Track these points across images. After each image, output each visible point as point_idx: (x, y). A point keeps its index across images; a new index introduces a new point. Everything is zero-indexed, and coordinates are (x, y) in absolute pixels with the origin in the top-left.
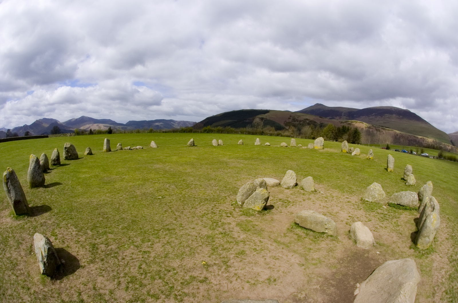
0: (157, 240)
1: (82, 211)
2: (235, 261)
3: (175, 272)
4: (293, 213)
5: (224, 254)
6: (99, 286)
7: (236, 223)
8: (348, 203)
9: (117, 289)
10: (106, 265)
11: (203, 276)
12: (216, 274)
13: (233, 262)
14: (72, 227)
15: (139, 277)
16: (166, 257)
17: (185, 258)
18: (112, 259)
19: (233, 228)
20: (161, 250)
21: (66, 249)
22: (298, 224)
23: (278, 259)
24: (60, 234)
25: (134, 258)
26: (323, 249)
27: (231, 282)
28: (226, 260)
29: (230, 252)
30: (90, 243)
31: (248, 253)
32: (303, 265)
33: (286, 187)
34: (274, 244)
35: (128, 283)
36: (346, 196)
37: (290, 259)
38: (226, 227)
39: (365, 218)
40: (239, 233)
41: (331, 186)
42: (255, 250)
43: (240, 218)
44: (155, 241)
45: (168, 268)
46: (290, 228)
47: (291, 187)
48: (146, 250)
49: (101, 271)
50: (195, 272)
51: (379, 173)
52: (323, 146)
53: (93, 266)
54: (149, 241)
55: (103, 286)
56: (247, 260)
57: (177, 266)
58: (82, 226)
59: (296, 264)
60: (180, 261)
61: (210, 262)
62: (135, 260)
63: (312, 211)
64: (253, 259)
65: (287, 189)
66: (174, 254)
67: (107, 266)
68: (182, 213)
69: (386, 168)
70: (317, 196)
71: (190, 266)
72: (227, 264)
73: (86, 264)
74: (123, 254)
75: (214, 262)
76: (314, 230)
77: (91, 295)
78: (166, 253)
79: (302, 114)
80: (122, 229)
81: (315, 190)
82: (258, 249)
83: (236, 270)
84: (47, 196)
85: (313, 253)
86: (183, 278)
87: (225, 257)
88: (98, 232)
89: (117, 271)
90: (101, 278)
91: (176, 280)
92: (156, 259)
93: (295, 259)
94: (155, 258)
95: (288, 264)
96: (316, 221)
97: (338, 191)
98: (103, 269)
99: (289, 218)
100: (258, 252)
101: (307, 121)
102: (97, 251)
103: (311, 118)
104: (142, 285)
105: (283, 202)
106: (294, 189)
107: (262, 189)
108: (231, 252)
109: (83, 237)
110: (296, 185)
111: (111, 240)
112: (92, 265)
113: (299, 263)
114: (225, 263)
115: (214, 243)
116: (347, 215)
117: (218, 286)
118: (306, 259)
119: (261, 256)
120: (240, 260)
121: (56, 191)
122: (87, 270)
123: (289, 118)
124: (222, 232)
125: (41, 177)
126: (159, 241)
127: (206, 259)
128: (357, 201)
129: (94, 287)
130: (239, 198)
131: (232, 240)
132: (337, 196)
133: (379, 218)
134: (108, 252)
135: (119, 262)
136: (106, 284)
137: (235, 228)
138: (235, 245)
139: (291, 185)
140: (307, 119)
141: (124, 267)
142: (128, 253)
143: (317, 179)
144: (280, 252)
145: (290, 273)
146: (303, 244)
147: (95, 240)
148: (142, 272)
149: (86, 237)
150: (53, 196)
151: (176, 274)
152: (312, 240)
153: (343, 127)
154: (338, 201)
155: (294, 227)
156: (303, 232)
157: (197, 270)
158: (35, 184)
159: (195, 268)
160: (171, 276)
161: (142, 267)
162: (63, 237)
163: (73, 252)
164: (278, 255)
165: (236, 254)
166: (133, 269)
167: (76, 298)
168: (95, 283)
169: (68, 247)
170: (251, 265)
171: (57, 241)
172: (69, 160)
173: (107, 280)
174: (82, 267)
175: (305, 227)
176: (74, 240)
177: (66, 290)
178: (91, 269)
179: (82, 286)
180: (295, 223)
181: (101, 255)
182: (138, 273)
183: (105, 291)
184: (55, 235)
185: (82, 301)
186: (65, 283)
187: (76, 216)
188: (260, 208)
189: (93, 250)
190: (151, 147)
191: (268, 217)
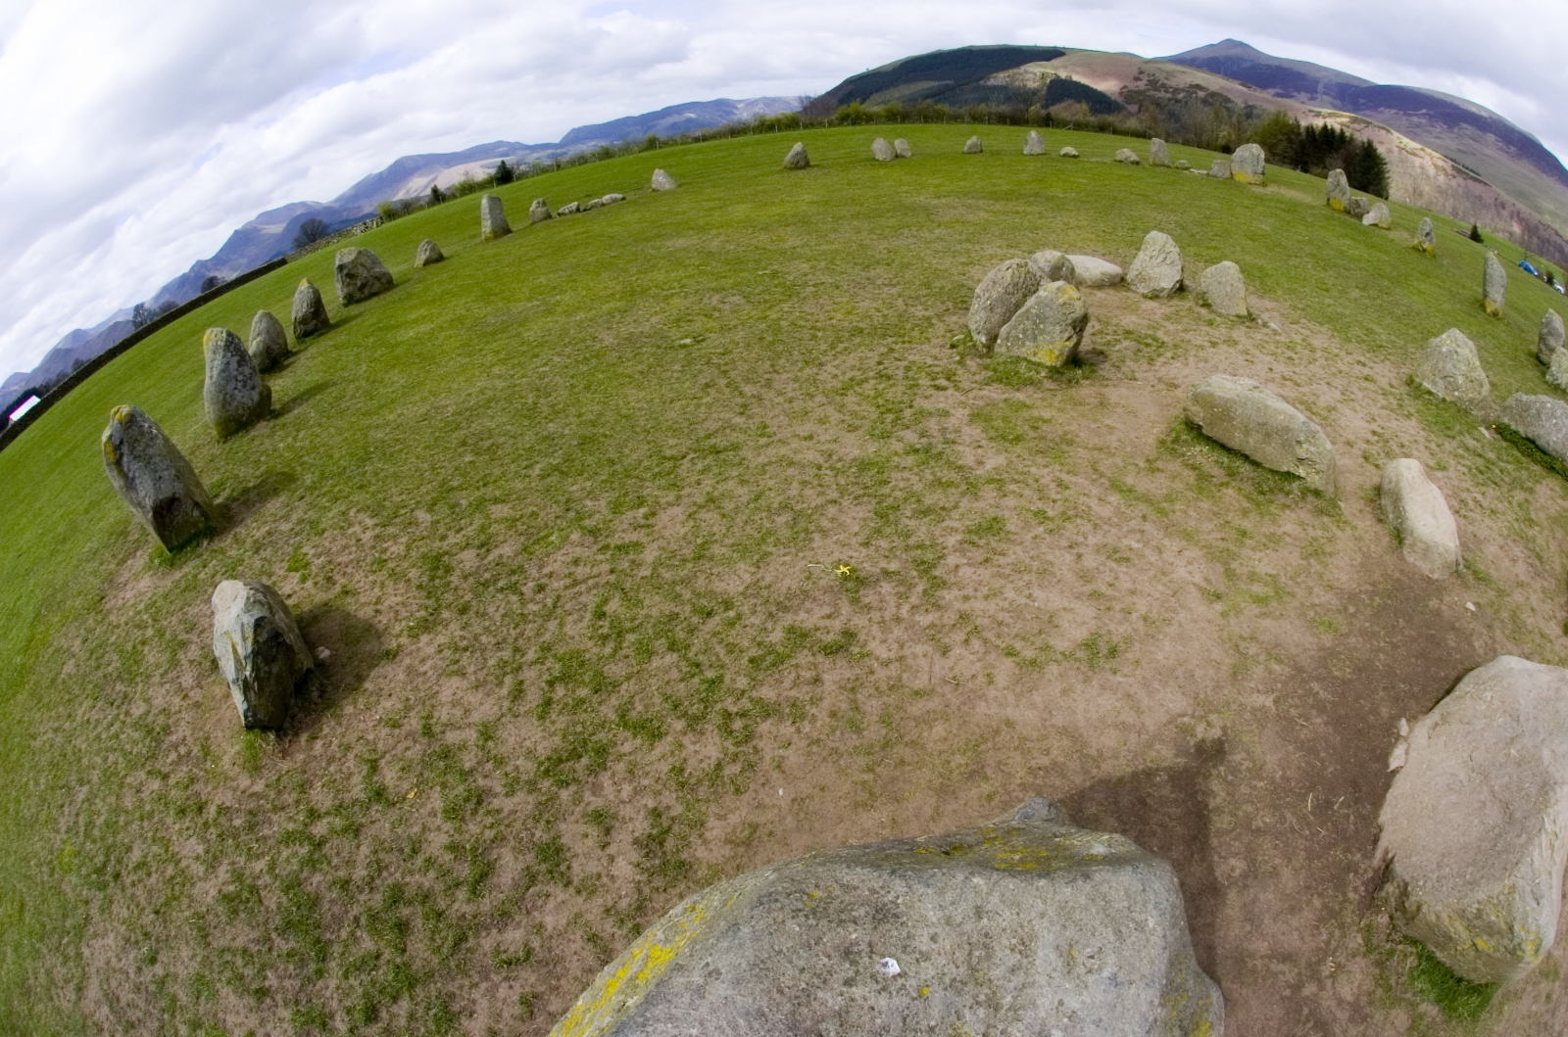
0: (671, 496)
1: (401, 450)
2: (965, 561)
3: (732, 614)
4: (1176, 387)
5: (922, 530)
6: (444, 715)
8: (1367, 384)
9: (509, 717)
10: (477, 627)
11: (837, 624)
12: (887, 615)
13: (957, 566)
14: (361, 516)
15: (593, 650)
16: (698, 558)
17: (770, 554)
18: (500, 596)
19: (958, 431)
20: (683, 531)
21: (339, 602)
22: (1200, 427)
23: (1128, 560)
24: (319, 556)
25: (580, 578)
26: (1288, 539)
27: (945, 651)
28: (929, 556)
29: (944, 524)
30: (424, 556)
31: (1013, 528)
32: (1219, 597)
34: (1111, 499)
35: (551, 684)
36: (1355, 357)
37: (1172, 564)
40: (979, 451)
41: (1303, 310)
42: (1041, 516)
43: (985, 392)
44: (663, 501)
45: (704, 602)
46: (1170, 439)
47: (1165, 293)
48: (627, 541)
49: (457, 656)
50: (808, 611)
52: (1263, 174)
53: (428, 644)
54: (640, 503)
55: (458, 713)
56: (1011, 558)
57: (741, 589)
58: (400, 499)
59: (1193, 590)
60: (753, 570)
61: (867, 565)
62: (583, 587)
63: (1248, 381)
64: (1032, 553)
65: (1150, 298)
66: (730, 541)
67: (479, 631)
68: (769, 384)
70: (1258, 336)
71: (789, 589)
72: (937, 573)
73: (403, 640)
74: (541, 567)
75: (883, 564)
76: (1258, 456)
77: (411, 761)
78: (699, 541)
79: (1179, 68)
80: (542, 479)
81: (1249, 313)
82: (1050, 513)
83: (966, 598)
85: (1253, 550)
86: (759, 639)
87: (927, 543)
88: (452, 507)
89: (516, 639)
90: (455, 682)
91: (731, 649)
92: (662, 571)
93: (1191, 568)
94: (658, 564)
95: (1165, 585)
96: (1264, 423)
97: (1329, 333)
98: (465, 643)
99: (1165, 402)
100: (1051, 526)
101: (1201, 95)
102: (448, 579)
103: (1214, 82)
104: (603, 686)
105: (1139, 342)
106: (1176, 301)
107: (1061, 283)
108: (947, 523)
109: (401, 540)
110: (1181, 289)
111: (502, 526)
112: (424, 638)
113: (1203, 584)
114: (925, 568)
115: (886, 490)
116: (1366, 425)
117: (892, 666)
118: (1230, 574)
119: (1065, 543)
120: (981, 559)
122: (407, 661)
123: (1137, 79)
126: (678, 499)
127: (851, 553)
128: (1395, 383)
129: (425, 726)
130: (976, 318)
132: (1325, 350)
134: (487, 575)
135: (523, 603)
136: (470, 703)
137: (966, 430)
138: (963, 495)
139: (1163, 285)
141: (540, 621)
142: (558, 563)
143: (1255, 277)
144: (1130, 531)
145: (1170, 624)
146: (1215, 508)
147: (443, 538)
148: (605, 630)
149: (410, 539)
151: (733, 624)
152: (1249, 499)
153: (1325, 127)
154: (1333, 369)
155: (1184, 437)
156: (1217, 462)
157: (815, 600)
158: (236, 423)
159: (806, 594)
160: (715, 634)
161: (606, 609)
162: (330, 562)
163: (361, 608)
164: (1125, 542)
165: (970, 532)
166: (575, 622)
167: (358, 789)
168: (433, 706)
169: (347, 593)
170: (1026, 577)
171: (309, 584)
172: (359, 301)
173: (477, 687)
174: (391, 655)
175: (1225, 441)
176: (369, 560)
177: (329, 764)
178: (422, 654)
179: (384, 731)
180: (1187, 424)
181: (460, 593)
182: (590, 638)
183: (463, 735)
184: (299, 564)
185: (379, 794)
186: (326, 736)
187: (376, 475)
188: (1058, 357)
189: (432, 579)
190: (653, 190)
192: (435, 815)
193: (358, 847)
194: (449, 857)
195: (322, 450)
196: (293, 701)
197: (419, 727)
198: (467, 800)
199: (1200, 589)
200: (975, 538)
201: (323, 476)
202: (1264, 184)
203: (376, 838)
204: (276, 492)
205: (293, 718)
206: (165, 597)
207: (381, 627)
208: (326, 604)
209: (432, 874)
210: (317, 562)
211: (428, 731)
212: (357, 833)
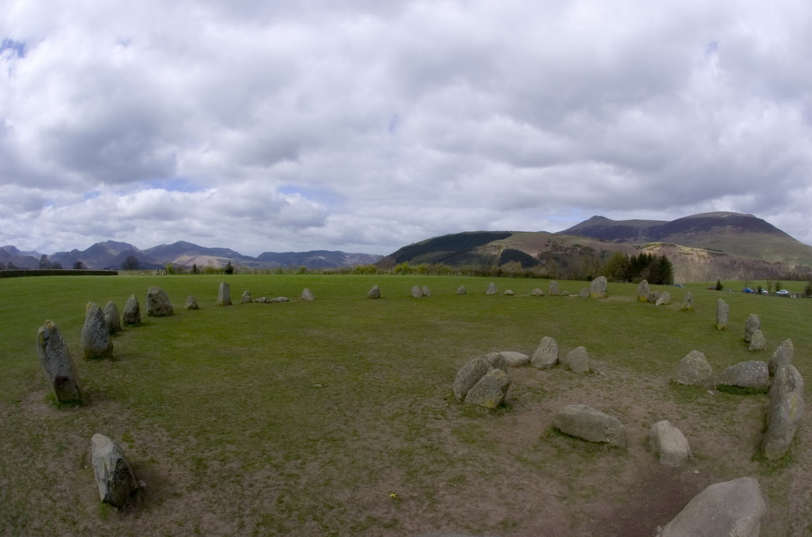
0: (313, 457)
1: (179, 404)
2: (447, 493)
3: (342, 509)
4: (551, 411)
5: (428, 481)
6: (205, 527)
7: (450, 430)
8: (648, 390)
10: (221, 494)
11: (390, 516)
12: (412, 514)
13: (444, 495)
14: (161, 429)
15: (277, 516)
16: (327, 484)
17: (359, 487)
18: (232, 484)
19: (445, 438)
20: (320, 472)
21: (149, 464)
22: (559, 429)
23: (522, 489)
24: (139, 439)
25: (270, 485)
26: (600, 470)
27: (439, 527)
28: (431, 491)
29: (438, 478)
30: (193, 458)
31: (469, 479)
32: (565, 499)
33: (540, 366)
34: (516, 465)
35: (258, 525)
36: (644, 379)
37: (543, 488)
38: (434, 435)
39: (677, 414)
40: (456, 447)
41: (619, 361)
42: (483, 474)
43: (459, 421)
44: (309, 458)
45: (329, 503)
46: (545, 436)
47: (549, 366)
48: (293, 472)
49: (211, 504)
50: (377, 511)
52: (606, 291)
53: (196, 496)
54: (298, 457)
55: (212, 527)
56: (468, 491)
57: (346, 499)
58: (180, 427)
59: (553, 497)
60: (351, 492)
61: (403, 494)
62: (272, 489)
63: (582, 406)
64: (478, 489)
65: (542, 370)
66: (341, 480)
67: (222, 496)
68: (358, 411)
70: (594, 380)
71: (368, 501)
72: (434, 497)
73: (183, 491)
74: (251, 477)
75: (410, 494)
76: (587, 438)
78: (327, 478)
79: (567, 236)
80: (251, 437)
81: (591, 370)
82: (487, 472)
83: (448, 507)
84: (116, 374)
85: (583, 477)
86: (354, 520)
87: (431, 486)
88: (207, 439)
89: (240, 504)
90: (211, 515)
91: (342, 523)
92: (308, 487)
93: (552, 489)
94: (307, 485)
95: (539, 497)
96: (589, 423)
97: (631, 370)
98: (215, 500)
99: (544, 419)
100: (487, 477)
101: (579, 249)
102: (206, 471)
103: (585, 242)
104: (283, 530)
105: (535, 393)
106: (554, 370)
107: (497, 370)
108: (440, 478)
109: (182, 447)
110: (557, 363)
111: (232, 454)
112: (194, 493)
113: (558, 494)
114: (429, 496)
115: (412, 464)
116: (645, 410)
118: (571, 489)
119: (493, 484)
120: (454, 492)
121: (133, 368)
122: (186, 500)
123: (547, 245)
124: (427, 445)
125: (106, 341)
126: (316, 458)
127: (396, 489)
128: (663, 385)
129: (196, 529)
130: (457, 386)
131: (443, 458)
132: (627, 379)
133: (700, 413)
134: (225, 474)
135: (243, 490)
136: (218, 525)
137: (450, 438)
138: (447, 466)
139: (548, 362)
140: (578, 245)
141: (252, 499)
142: (259, 476)
143: (595, 350)
144: (524, 477)
145: (542, 512)
146: (566, 463)
147: (203, 452)
148: (283, 508)
149: (186, 447)
150: (127, 376)
151: (343, 513)
152: (582, 456)
153: (641, 255)
154: (631, 388)
155: (552, 434)
156: (567, 443)
157: (380, 506)
159: (376, 504)
160: (335, 516)
161: (284, 499)
163: (162, 470)
164: (521, 482)
165: (450, 481)
166: (269, 502)
168: (200, 522)
169: (154, 462)
170: (475, 498)
172: (155, 316)
173: (221, 519)
175: (571, 433)
176: (165, 450)
178: (193, 499)
179: (175, 526)
180: (553, 428)
181: (212, 478)
182: (276, 510)
186: (143, 519)
187: (168, 412)
188: (494, 404)
189: (198, 469)
190: (303, 299)
191: (507, 418)
197: (193, 529)
199: (556, 496)
200: (452, 484)
205: (127, 505)
207: (171, 482)
208: (143, 462)
211: (197, 532)
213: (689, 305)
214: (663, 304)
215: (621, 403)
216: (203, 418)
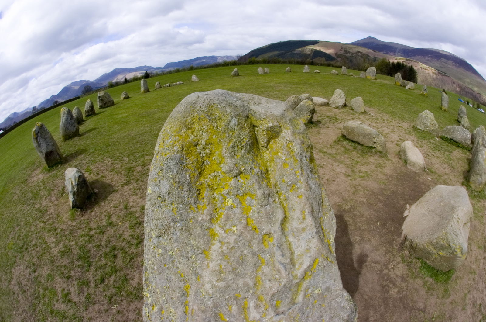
6: (131, 204)
8: (400, 128)
10: (141, 184)
14: (108, 159)
21: (100, 180)
22: (345, 136)
24: (95, 168)
26: (371, 163)
30: (126, 168)
32: (350, 176)
33: (334, 106)
34: (319, 154)
36: (397, 122)
37: (336, 168)
39: (417, 143)
41: (382, 110)
46: (337, 140)
47: (340, 107)
49: (135, 191)
51: (433, 109)
52: (376, 76)
55: (135, 204)
58: (119, 155)
59: (341, 174)
63: (359, 122)
65: (336, 108)
69: (440, 106)
70: (367, 116)
73: (119, 188)
76: (362, 143)
79: (354, 46)
81: (365, 111)
84: (82, 142)
85: (360, 165)
88: (134, 157)
90: (134, 197)
93: (341, 169)
95: (333, 172)
96: (363, 133)
97: (390, 116)
98: (137, 188)
99: (337, 132)
102: (133, 173)
107: (307, 100)
109: (119, 164)
110: (345, 105)
111: (149, 161)
112: (126, 187)
113: (345, 173)
116: (398, 137)
118: (353, 171)
122: (121, 192)
128: (409, 127)
129: (125, 207)
132: (387, 120)
133: (431, 147)
134: (144, 172)
136: (138, 201)
140: (360, 52)
143: (368, 103)
144: (324, 161)
145: (335, 182)
146: (350, 156)
147: (132, 164)
149: (122, 164)
152: (360, 154)
153: (398, 62)
154: (389, 124)
155: (341, 139)
156: (351, 145)
158: (68, 136)
162: (98, 170)
163: (107, 180)
164: (322, 163)
167: (104, 222)
168: (128, 202)
169: (103, 177)
171: (92, 175)
172: (104, 108)
173: (141, 198)
174: (116, 191)
175: (352, 139)
176: (110, 169)
177: (96, 217)
178: (125, 191)
179: (113, 209)
180: (342, 135)
181: (136, 176)
183: (136, 209)
184: (89, 171)
185: (111, 224)
186: (95, 211)
187: (112, 149)
188: (306, 121)
189: (128, 173)
190: (192, 81)
191: (314, 130)
192: (127, 228)
193: (103, 236)
194: (130, 238)
195: (95, 144)
196: (87, 201)
197: (123, 208)
198: (136, 224)
201: (96, 150)
202: (376, 79)
203: (109, 234)
204: (81, 154)
205: (86, 206)
206: (47, 179)
207: (113, 185)
208: (97, 180)
209: (125, 242)
210: (94, 169)
211: (126, 208)
212: (103, 233)
213: (425, 93)
214: (410, 89)
215: (383, 131)
216: (132, 147)
